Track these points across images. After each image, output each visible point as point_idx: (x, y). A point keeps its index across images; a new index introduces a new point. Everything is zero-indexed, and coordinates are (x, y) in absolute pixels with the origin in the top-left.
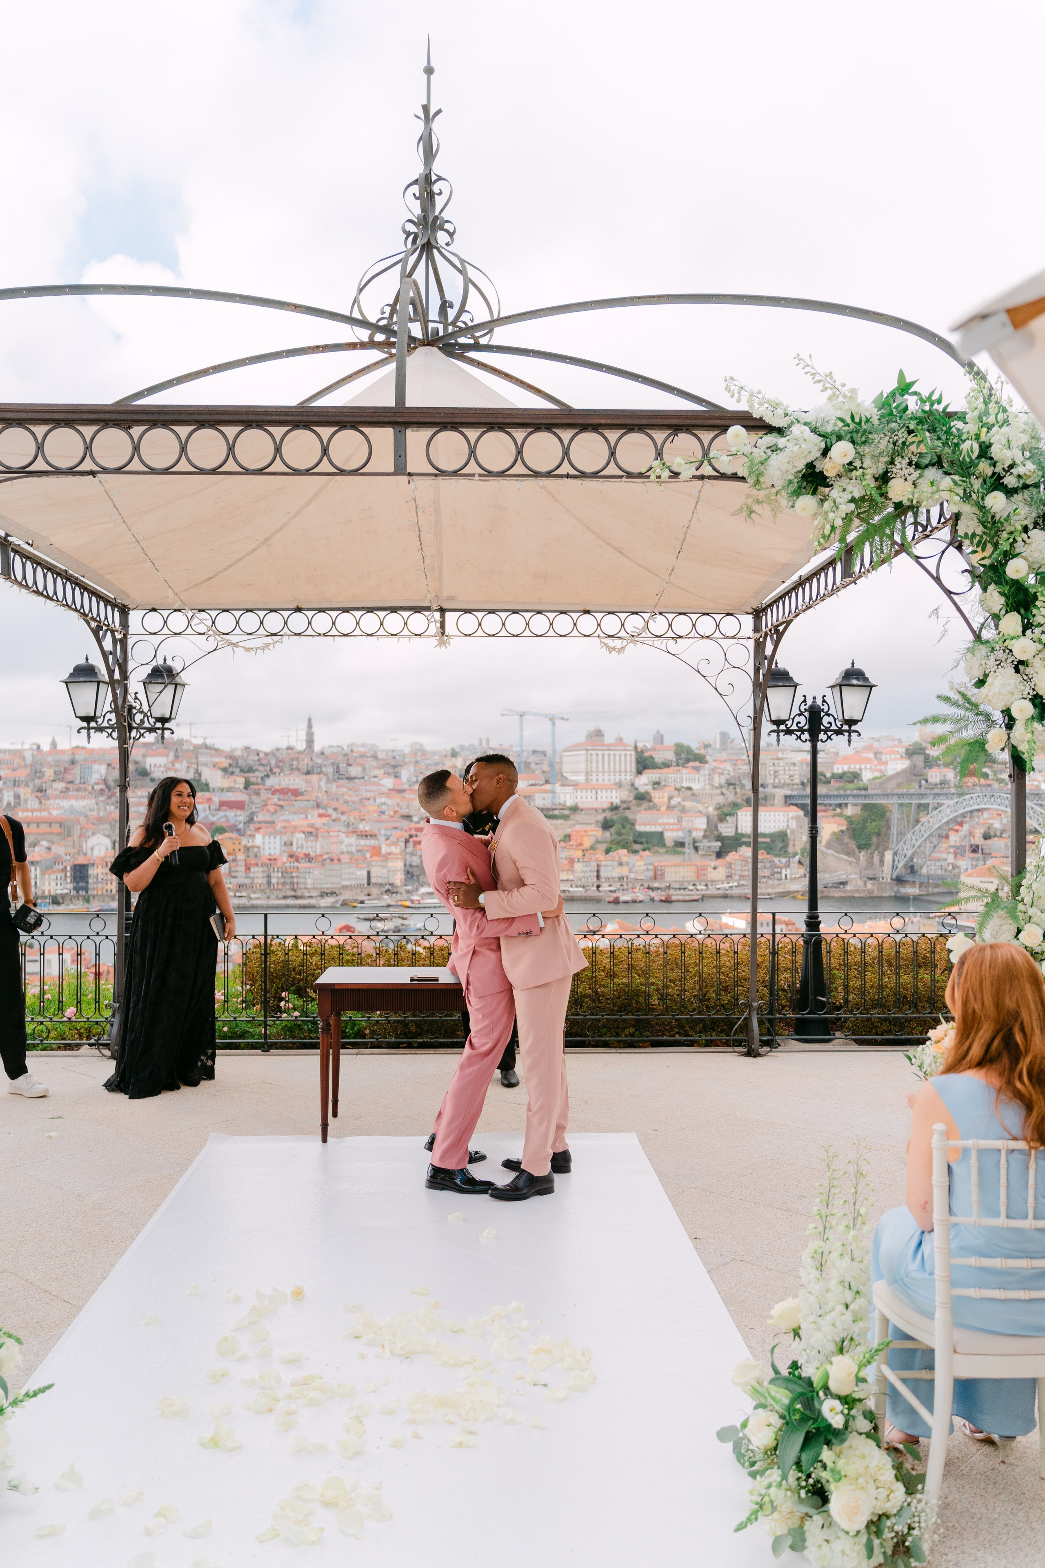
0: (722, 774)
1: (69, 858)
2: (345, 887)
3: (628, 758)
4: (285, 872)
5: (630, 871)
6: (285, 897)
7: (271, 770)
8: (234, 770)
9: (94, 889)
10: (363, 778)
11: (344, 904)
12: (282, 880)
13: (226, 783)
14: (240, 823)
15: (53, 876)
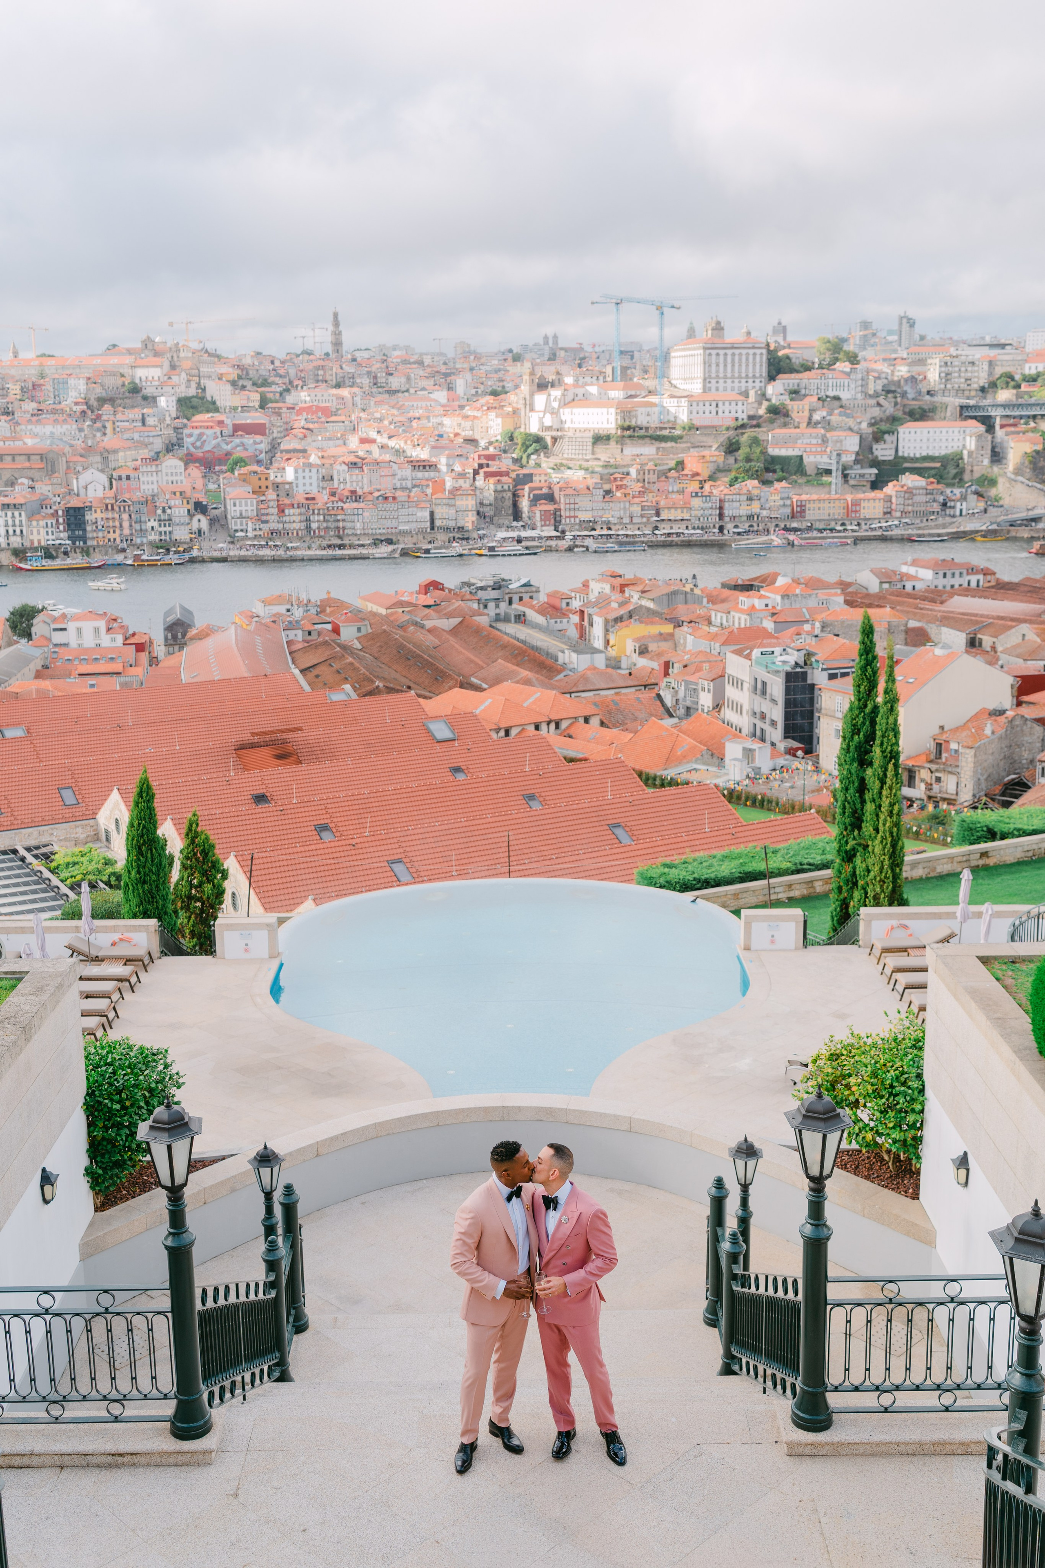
0: (879, 378)
1: (58, 500)
2: (403, 533)
3: (758, 358)
4: (327, 514)
5: (762, 508)
6: (329, 546)
7: (291, 382)
8: (245, 383)
9: (93, 538)
10: (407, 391)
11: (405, 553)
12: (325, 525)
13: (238, 400)
14: (261, 452)
15: (42, 523)
